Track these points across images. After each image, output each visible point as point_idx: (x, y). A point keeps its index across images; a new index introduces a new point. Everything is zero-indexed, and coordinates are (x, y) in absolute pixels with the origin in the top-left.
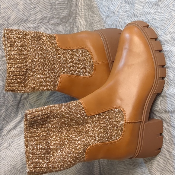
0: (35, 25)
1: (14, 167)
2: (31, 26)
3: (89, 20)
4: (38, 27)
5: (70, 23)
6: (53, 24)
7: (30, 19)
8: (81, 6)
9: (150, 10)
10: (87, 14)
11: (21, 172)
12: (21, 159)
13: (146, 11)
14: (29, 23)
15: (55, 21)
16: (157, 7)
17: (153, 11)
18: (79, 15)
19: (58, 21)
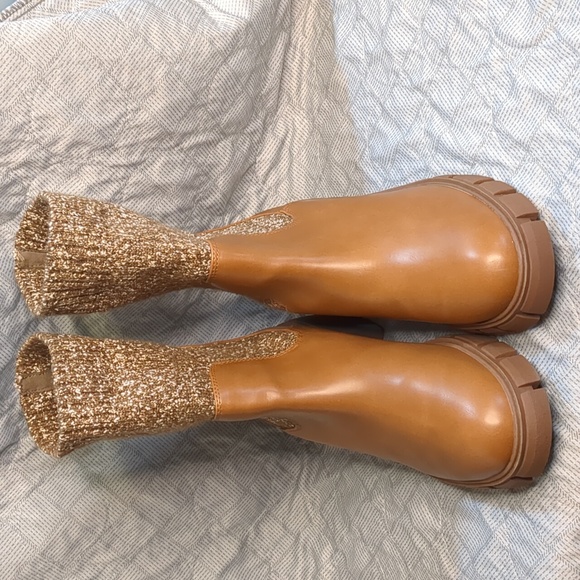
0: (135, 158)
1: (43, 554)
2: (123, 161)
3: (320, 120)
4: (144, 161)
5: (253, 133)
6: (191, 148)
7: (121, 144)
8: (300, 75)
9: (503, 157)
10: (316, 101)
11: (62, 567)
12: (65, 533)
13: (491, 154)
14: (115, 153)
15: (201, 138)
16: (524, 153)
17: (511, 161)
18: (290, 99)
19: (211, 136)
